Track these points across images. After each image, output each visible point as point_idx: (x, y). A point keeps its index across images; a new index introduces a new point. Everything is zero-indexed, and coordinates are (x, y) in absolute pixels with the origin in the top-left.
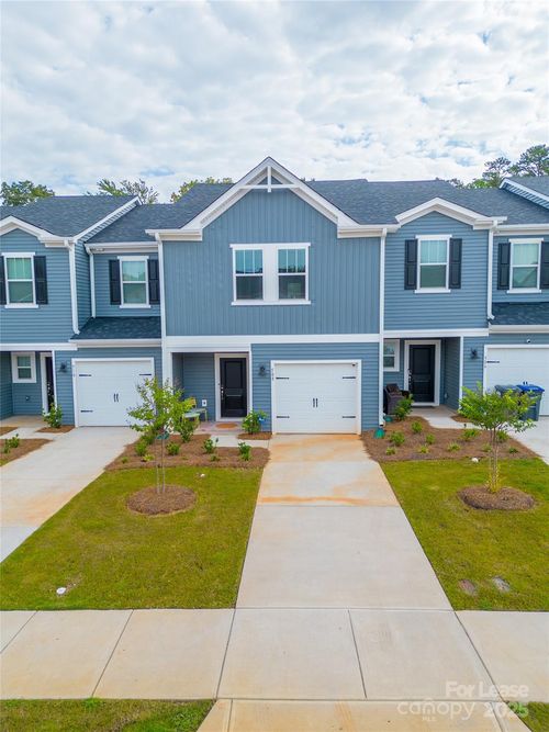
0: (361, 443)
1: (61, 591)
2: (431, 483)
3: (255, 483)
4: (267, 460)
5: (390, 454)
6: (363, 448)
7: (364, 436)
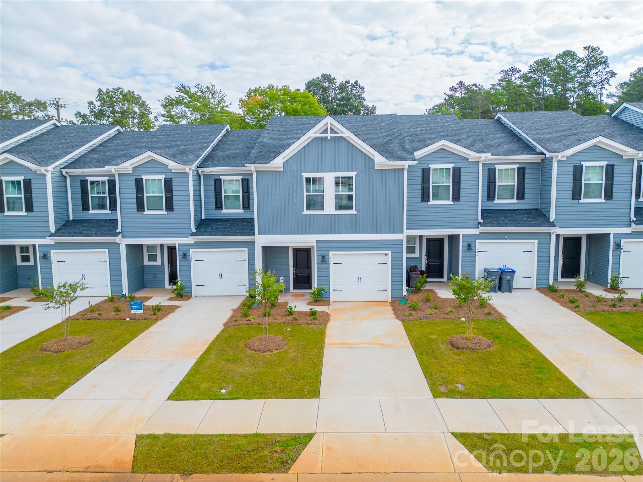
0: (391, 308)
1: (223, 391)
2: (433, 334)
3: (323, 334)
4: (329, 320)
5: (409, 315)
6: (392, 312)
7: (393, 303)
